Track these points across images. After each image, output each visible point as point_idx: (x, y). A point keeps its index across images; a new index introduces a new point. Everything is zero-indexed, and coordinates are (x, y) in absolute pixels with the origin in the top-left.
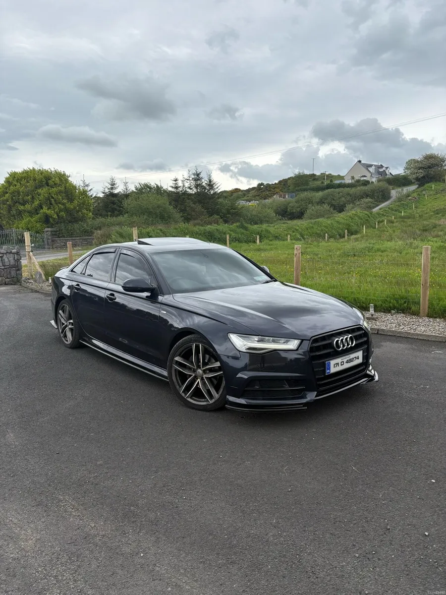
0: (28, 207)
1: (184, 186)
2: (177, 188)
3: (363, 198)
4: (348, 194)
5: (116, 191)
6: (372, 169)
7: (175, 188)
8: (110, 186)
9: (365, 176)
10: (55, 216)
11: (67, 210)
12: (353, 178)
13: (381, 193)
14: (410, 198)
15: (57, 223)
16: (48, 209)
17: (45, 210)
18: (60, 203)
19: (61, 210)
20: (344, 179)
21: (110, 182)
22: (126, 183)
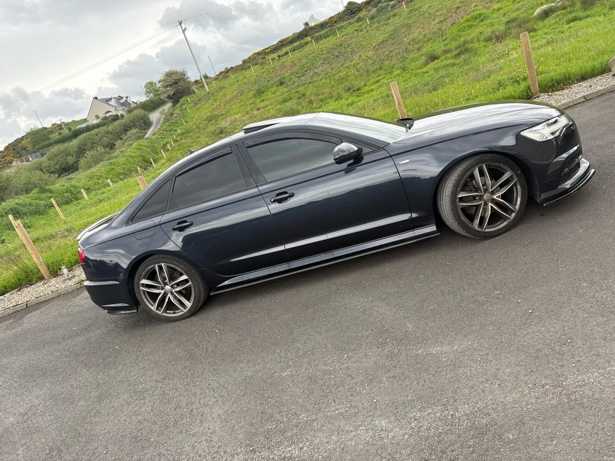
3: (127, 130)
4: (108, 132)
6: (113, 102)
9: (109, 112)
12: (97, 117)
13: (141, 121)
14: (175, 115)
20: (88, 121)
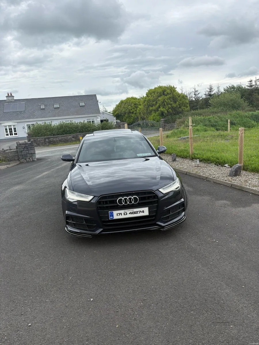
0: (154, 108)
1: (256, 84)
2: (251, 86)
5: (212, 93)
7: (250, 86)
8: (209, 90)
10: (166, 112)
11: (172, 108)
15: (167, 116)
16: (163, 108)
17: (161, 109)
18: (169, 104)
19: (169, 108)
21: (209, 88)
22: (218, 87)
